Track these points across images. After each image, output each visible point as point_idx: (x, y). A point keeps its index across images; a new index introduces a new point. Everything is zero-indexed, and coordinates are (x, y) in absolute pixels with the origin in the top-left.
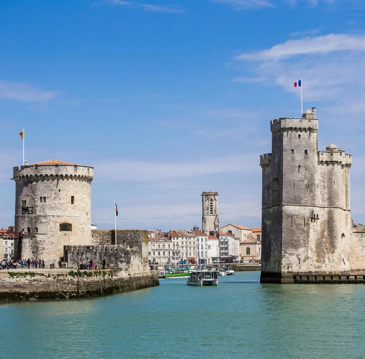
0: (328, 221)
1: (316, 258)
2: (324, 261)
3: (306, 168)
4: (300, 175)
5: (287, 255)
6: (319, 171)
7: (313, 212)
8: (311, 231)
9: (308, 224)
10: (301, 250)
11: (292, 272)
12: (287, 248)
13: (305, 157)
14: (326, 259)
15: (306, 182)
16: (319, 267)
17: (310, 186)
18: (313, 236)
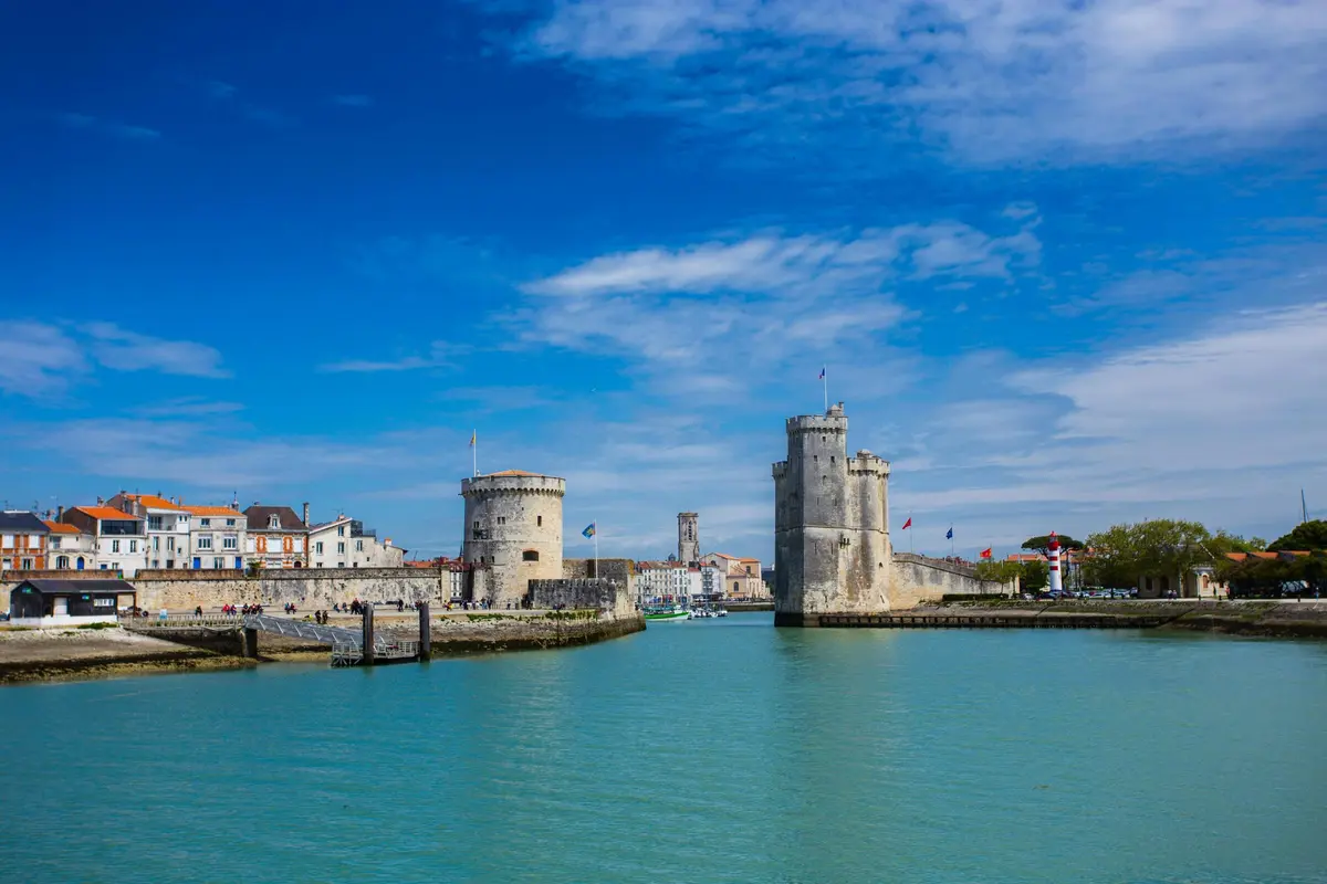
0: (862, 547)
1: (847, 594)
2: (858, 599)
3: (834, 480)
4: (825, 488)
5: (810, 591)
6: (850, 483)
7: (842, 536)
8: (841, 560)
9: (837, 551)
10: (828, 584)
11: (817, 613)
12: (810, 582)
13: (832, 466)
14: (860, 596)
15: (833, 497)
16: (853, 607)
17: (838, 502)
18: (843, 568)
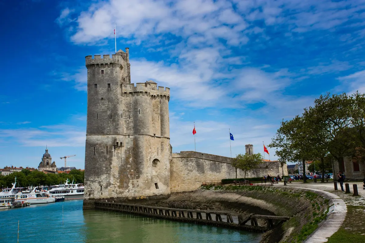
0: (134, 148)
1: (118, 184)
2: (127, 187)
3: (110, 100)
4: (103, 107)
5: (89, 182)
6: (123, 102)
7: (115, 140)
8: (114, 158)
9: (111, 152)
10: (104, 177)
11: (93, 199)
12: (89, 176)
13: (108, 90)
14: (130, 185)
15: (109, 113)
16: (121, 193)
17: (113, 116)
18: (116, 163)
